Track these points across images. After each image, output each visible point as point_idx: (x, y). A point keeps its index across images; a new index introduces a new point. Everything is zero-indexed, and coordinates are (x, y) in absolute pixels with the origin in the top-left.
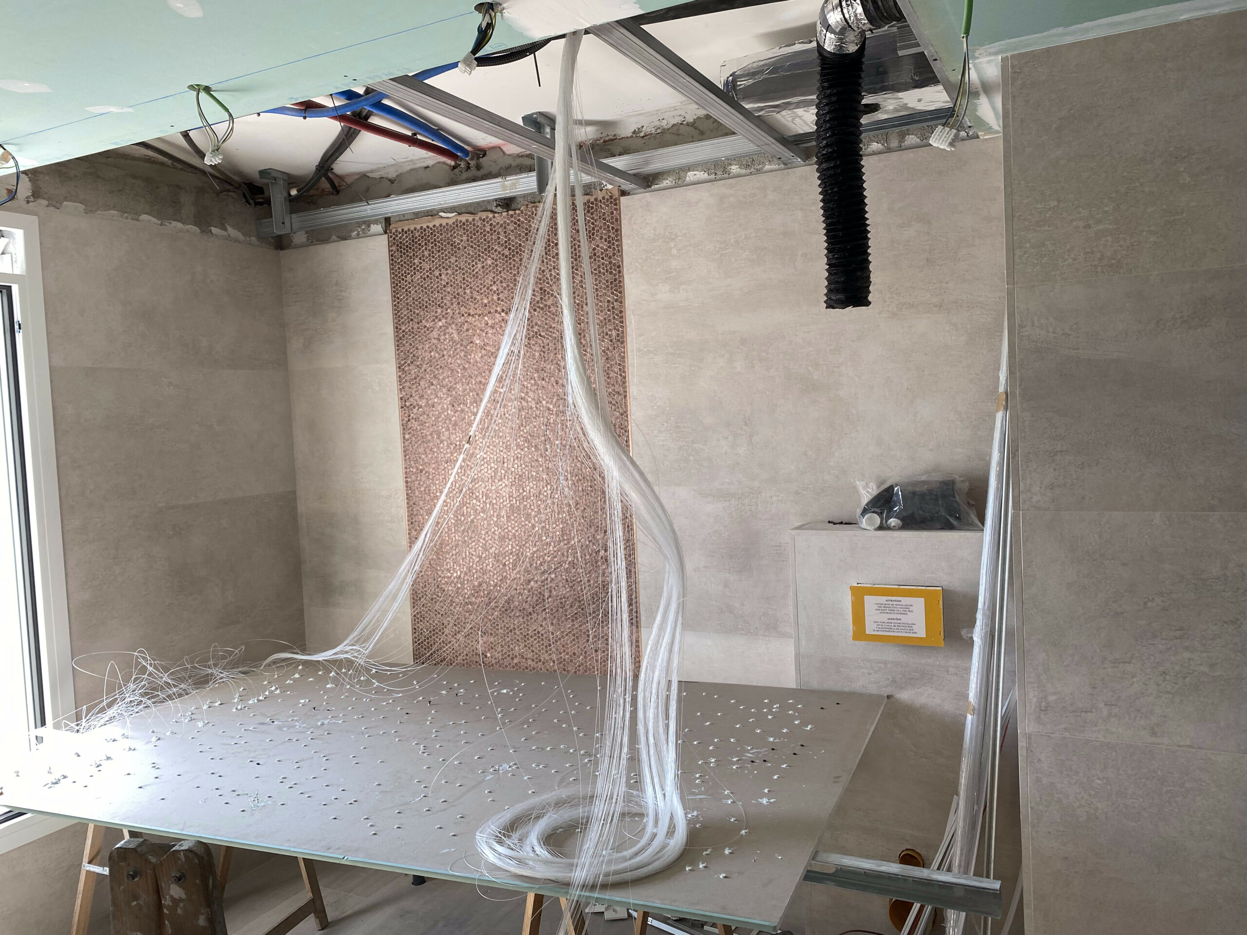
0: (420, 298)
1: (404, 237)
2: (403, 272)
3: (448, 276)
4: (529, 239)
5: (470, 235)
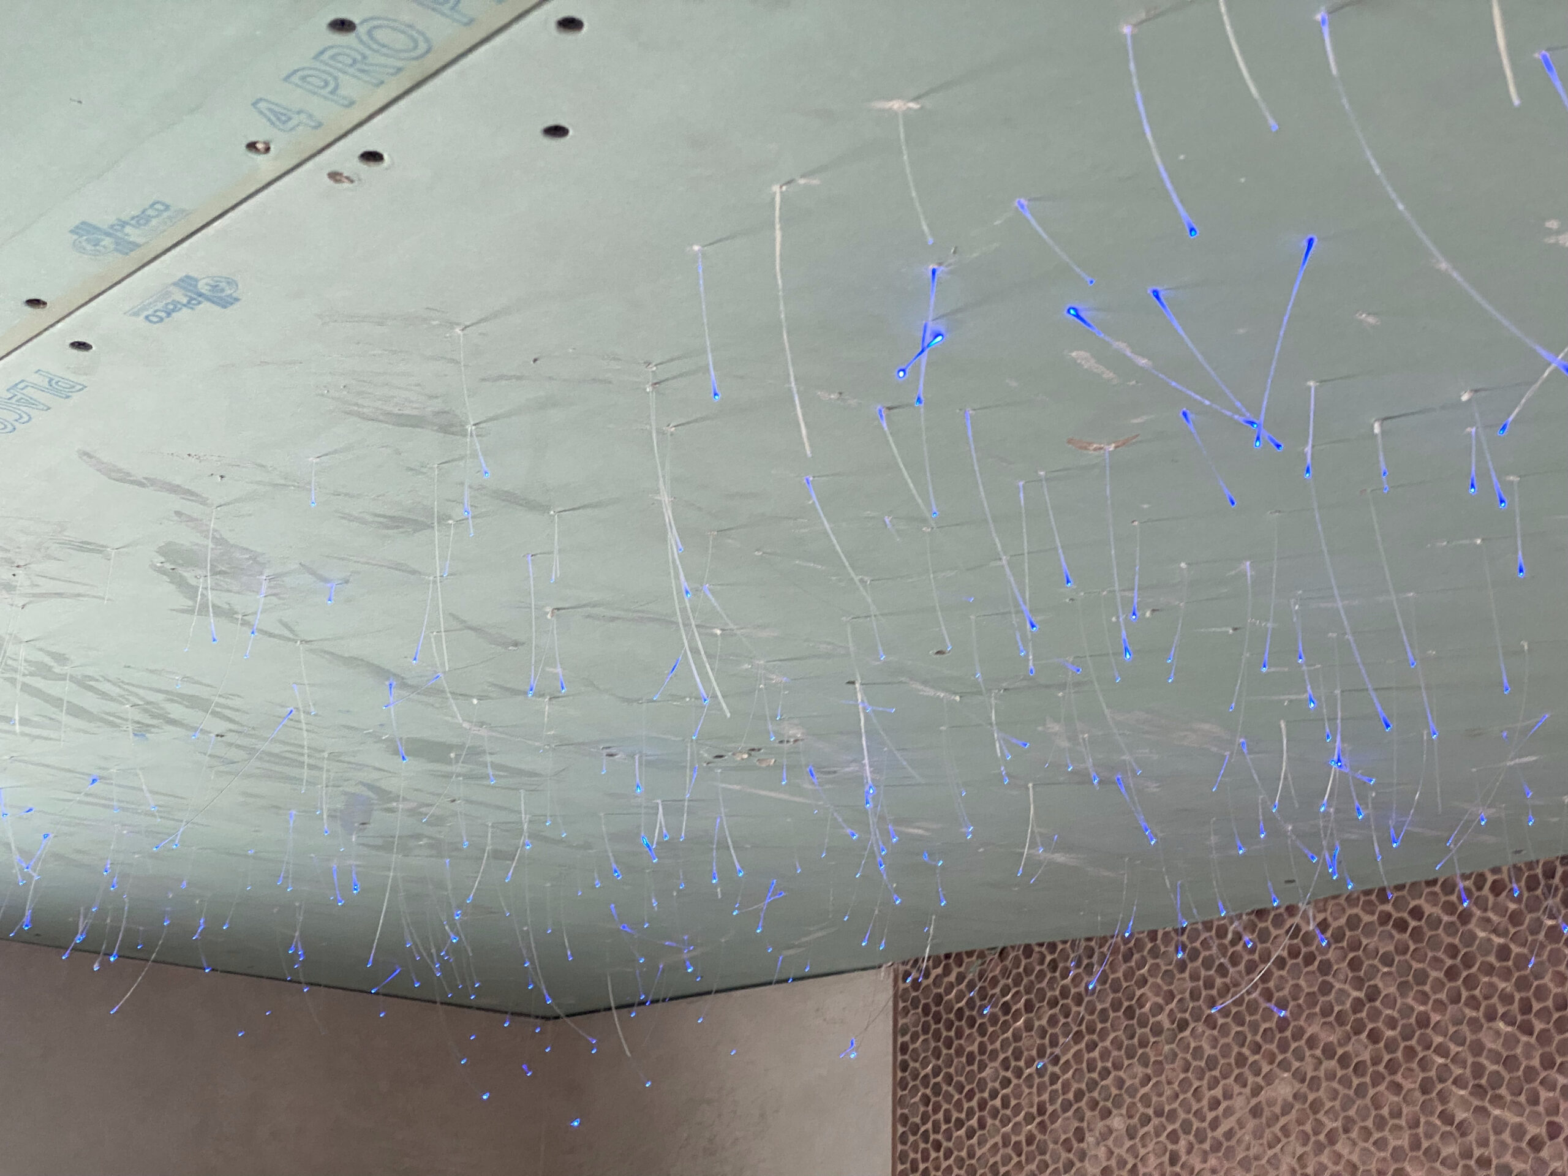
1: (952, 978)
2: (940, 1116)
3: (1110, 1142)
4: (1465, 994)
5: (1203, 973)
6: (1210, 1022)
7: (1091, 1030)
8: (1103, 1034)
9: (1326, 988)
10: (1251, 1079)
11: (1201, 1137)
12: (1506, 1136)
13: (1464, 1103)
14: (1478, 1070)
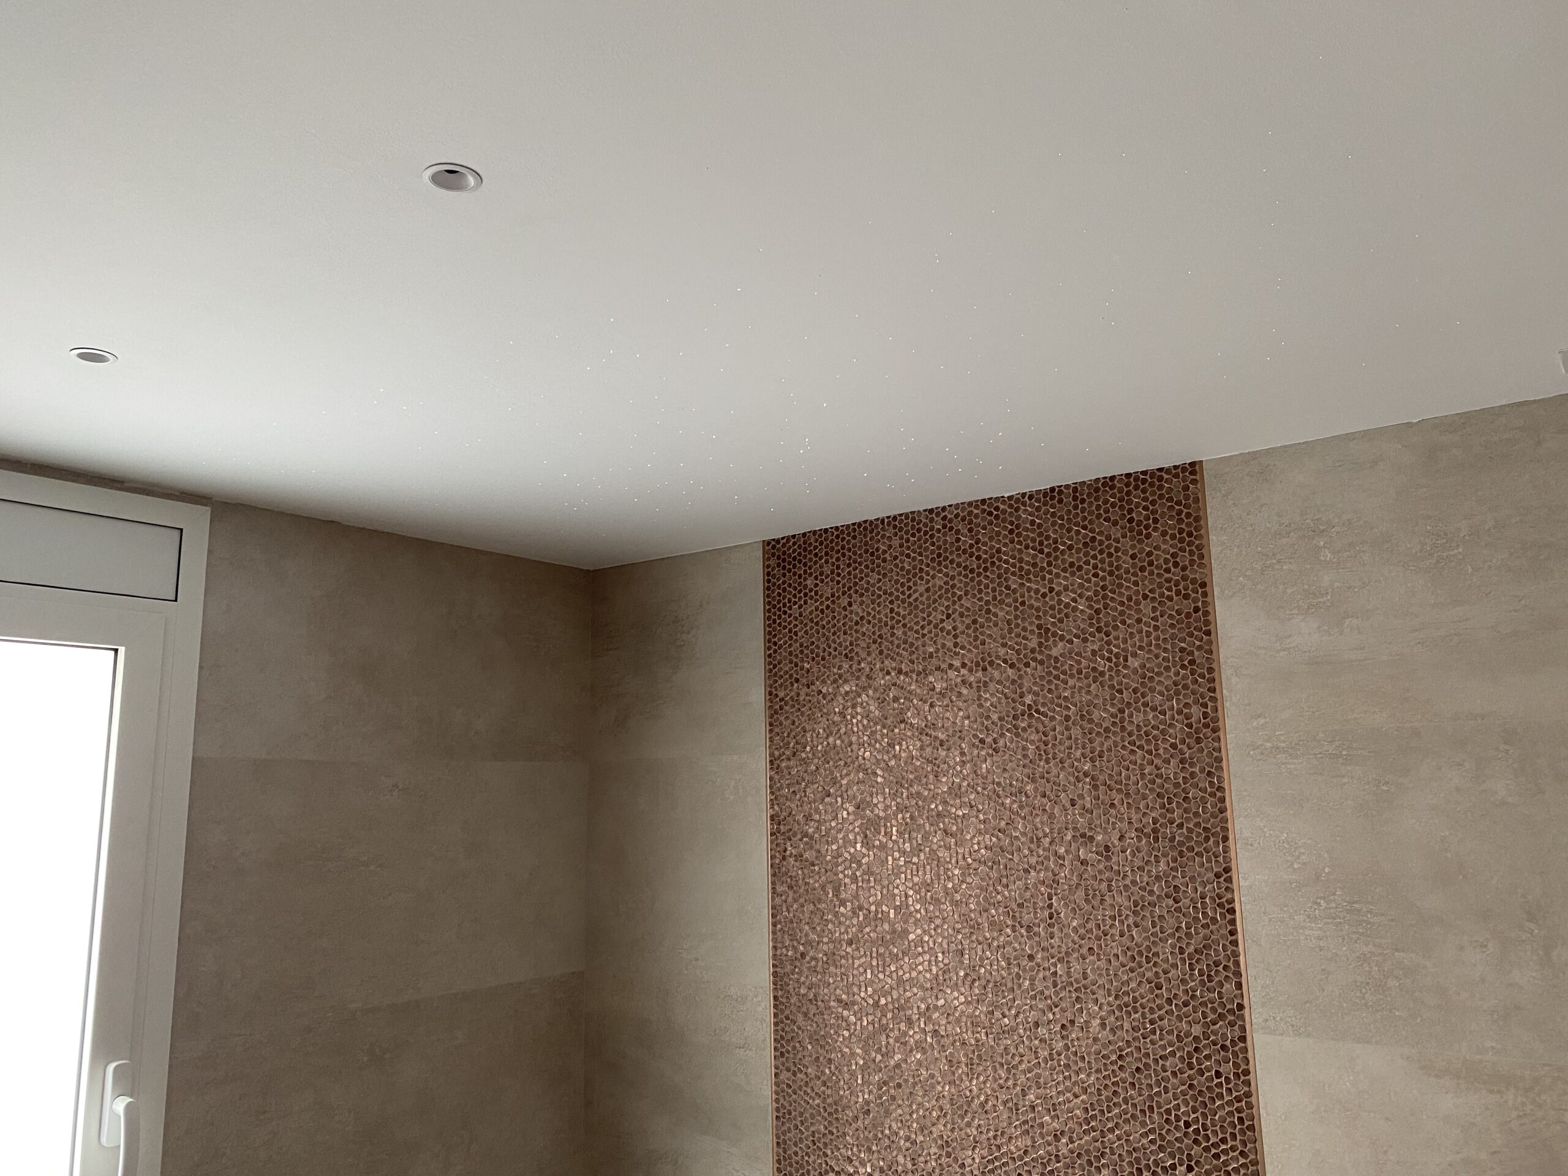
0: (813, 643)
1: (791, 544)
2: (786, 600)
3: (864, 607)
4: (1016, 539)
5: (905, 536)
6: (908, 556)
7: (855, 562)
8: (860, 564)
9: (958, 540)
10: (925, 577)
11: (903, 601)
12: (1032, 593)
13: (1015, 582)
14: (1021, 569)
